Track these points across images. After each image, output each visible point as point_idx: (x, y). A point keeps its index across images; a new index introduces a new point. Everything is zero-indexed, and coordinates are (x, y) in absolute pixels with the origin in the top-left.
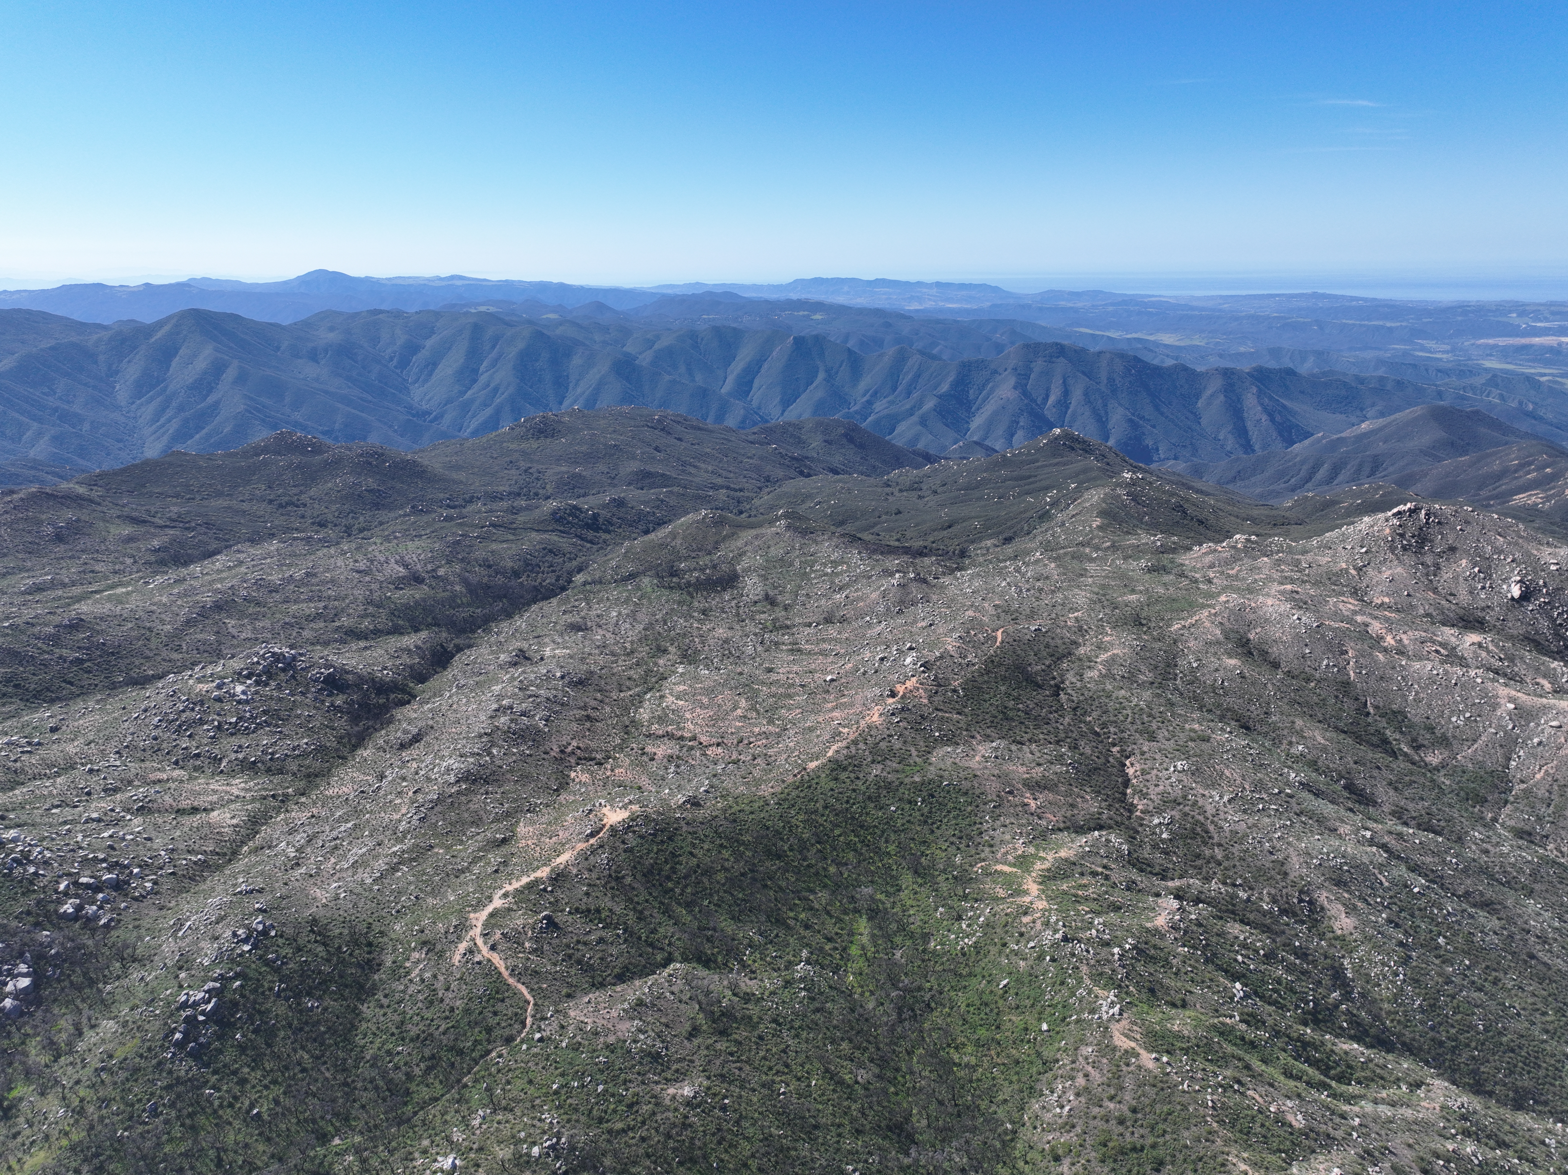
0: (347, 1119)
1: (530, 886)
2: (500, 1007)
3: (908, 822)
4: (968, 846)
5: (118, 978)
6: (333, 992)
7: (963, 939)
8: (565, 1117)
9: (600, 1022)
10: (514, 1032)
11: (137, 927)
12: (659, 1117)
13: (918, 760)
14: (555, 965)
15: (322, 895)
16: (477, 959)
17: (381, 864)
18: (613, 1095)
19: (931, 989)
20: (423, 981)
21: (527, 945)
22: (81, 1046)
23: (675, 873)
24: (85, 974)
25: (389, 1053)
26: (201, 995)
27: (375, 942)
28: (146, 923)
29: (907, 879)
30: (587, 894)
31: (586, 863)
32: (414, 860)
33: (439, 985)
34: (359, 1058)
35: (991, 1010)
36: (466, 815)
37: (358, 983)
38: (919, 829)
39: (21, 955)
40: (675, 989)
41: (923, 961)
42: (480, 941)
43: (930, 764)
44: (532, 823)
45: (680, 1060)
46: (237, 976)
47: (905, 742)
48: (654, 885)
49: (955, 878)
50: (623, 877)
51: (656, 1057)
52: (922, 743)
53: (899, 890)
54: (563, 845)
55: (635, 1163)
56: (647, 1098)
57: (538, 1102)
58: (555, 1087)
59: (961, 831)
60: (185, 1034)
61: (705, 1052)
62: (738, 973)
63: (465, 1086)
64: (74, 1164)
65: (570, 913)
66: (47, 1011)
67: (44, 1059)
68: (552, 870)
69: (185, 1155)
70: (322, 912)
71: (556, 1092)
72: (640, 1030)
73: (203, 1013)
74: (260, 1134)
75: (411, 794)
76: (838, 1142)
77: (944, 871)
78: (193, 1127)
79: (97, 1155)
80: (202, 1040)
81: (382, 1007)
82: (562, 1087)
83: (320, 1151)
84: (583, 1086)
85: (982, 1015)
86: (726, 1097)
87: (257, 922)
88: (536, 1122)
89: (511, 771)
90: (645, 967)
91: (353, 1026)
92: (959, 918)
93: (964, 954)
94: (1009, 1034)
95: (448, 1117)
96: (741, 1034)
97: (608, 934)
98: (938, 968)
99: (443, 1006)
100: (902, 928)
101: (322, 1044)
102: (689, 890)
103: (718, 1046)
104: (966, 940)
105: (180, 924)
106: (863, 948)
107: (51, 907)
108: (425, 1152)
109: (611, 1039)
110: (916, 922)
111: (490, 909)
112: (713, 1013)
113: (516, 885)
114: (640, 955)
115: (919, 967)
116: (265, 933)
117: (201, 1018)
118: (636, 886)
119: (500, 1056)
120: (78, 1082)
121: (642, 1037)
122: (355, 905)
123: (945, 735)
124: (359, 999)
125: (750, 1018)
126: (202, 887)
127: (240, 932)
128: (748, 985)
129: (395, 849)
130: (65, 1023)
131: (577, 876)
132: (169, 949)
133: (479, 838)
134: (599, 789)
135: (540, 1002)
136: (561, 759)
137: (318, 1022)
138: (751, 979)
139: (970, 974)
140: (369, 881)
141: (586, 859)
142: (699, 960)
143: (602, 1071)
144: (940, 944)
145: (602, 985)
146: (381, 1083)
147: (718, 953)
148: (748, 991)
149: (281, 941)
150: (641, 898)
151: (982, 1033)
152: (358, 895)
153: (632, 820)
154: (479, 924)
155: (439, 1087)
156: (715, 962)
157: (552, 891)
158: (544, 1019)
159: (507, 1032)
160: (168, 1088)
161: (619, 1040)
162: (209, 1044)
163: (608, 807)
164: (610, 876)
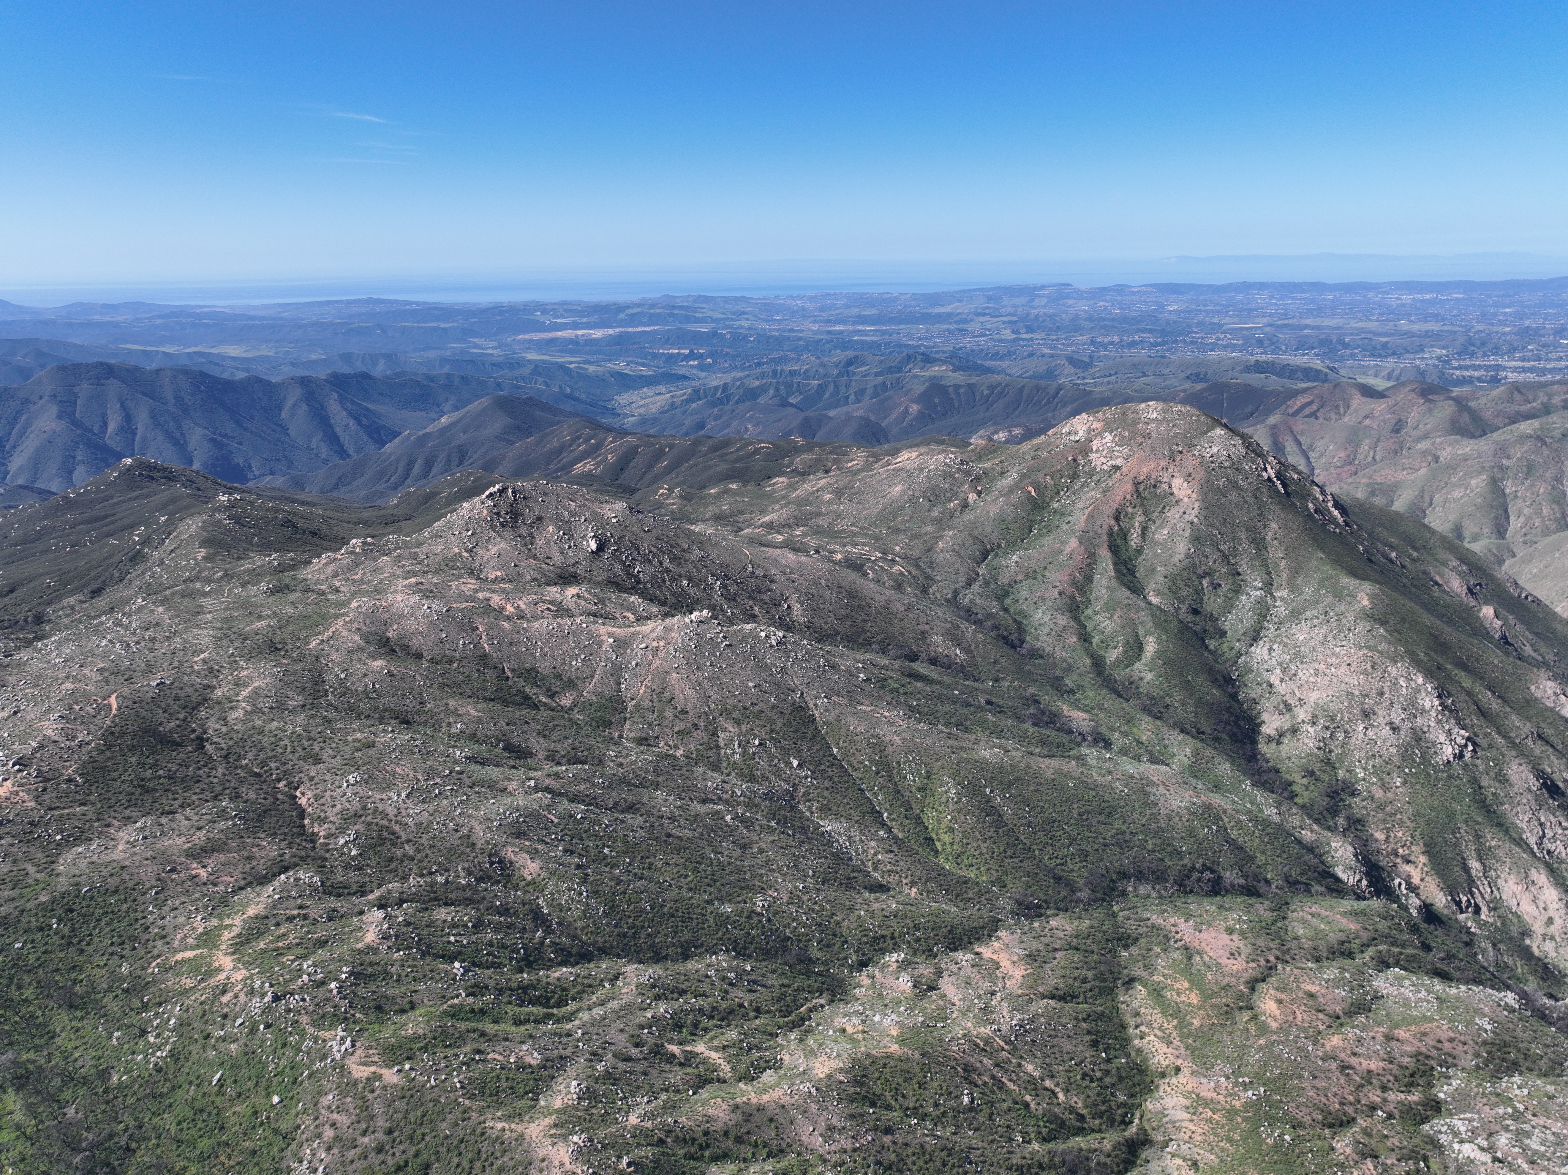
3: (45, 952)
4: (134, 948)
7: (153, 1054)
13: (38, 876)
19: (126, 1130)
29: (61, 1020)
35: (209, 1114)
38: (61, 955)
41: (108, 1102)
43: (58, 875)
47: (15, 861)
49: (126, 991)
52: (39, 855)
53: (53, 1038)
59: (120, 936)
77: (110, 989)
85: (200, 1125)
92: (144, 1033)
93: (159, 1070)
94: (237, 1127)
98: (130, 1101)
100: (69, 1078)
104: (159, 1054)
106: (18, 1127)
110: (86, 1063)
115: (104, 1111)
123: (69, 836)
139: (173, 1088)
144: (125, 1073)
151: (205, 1144)
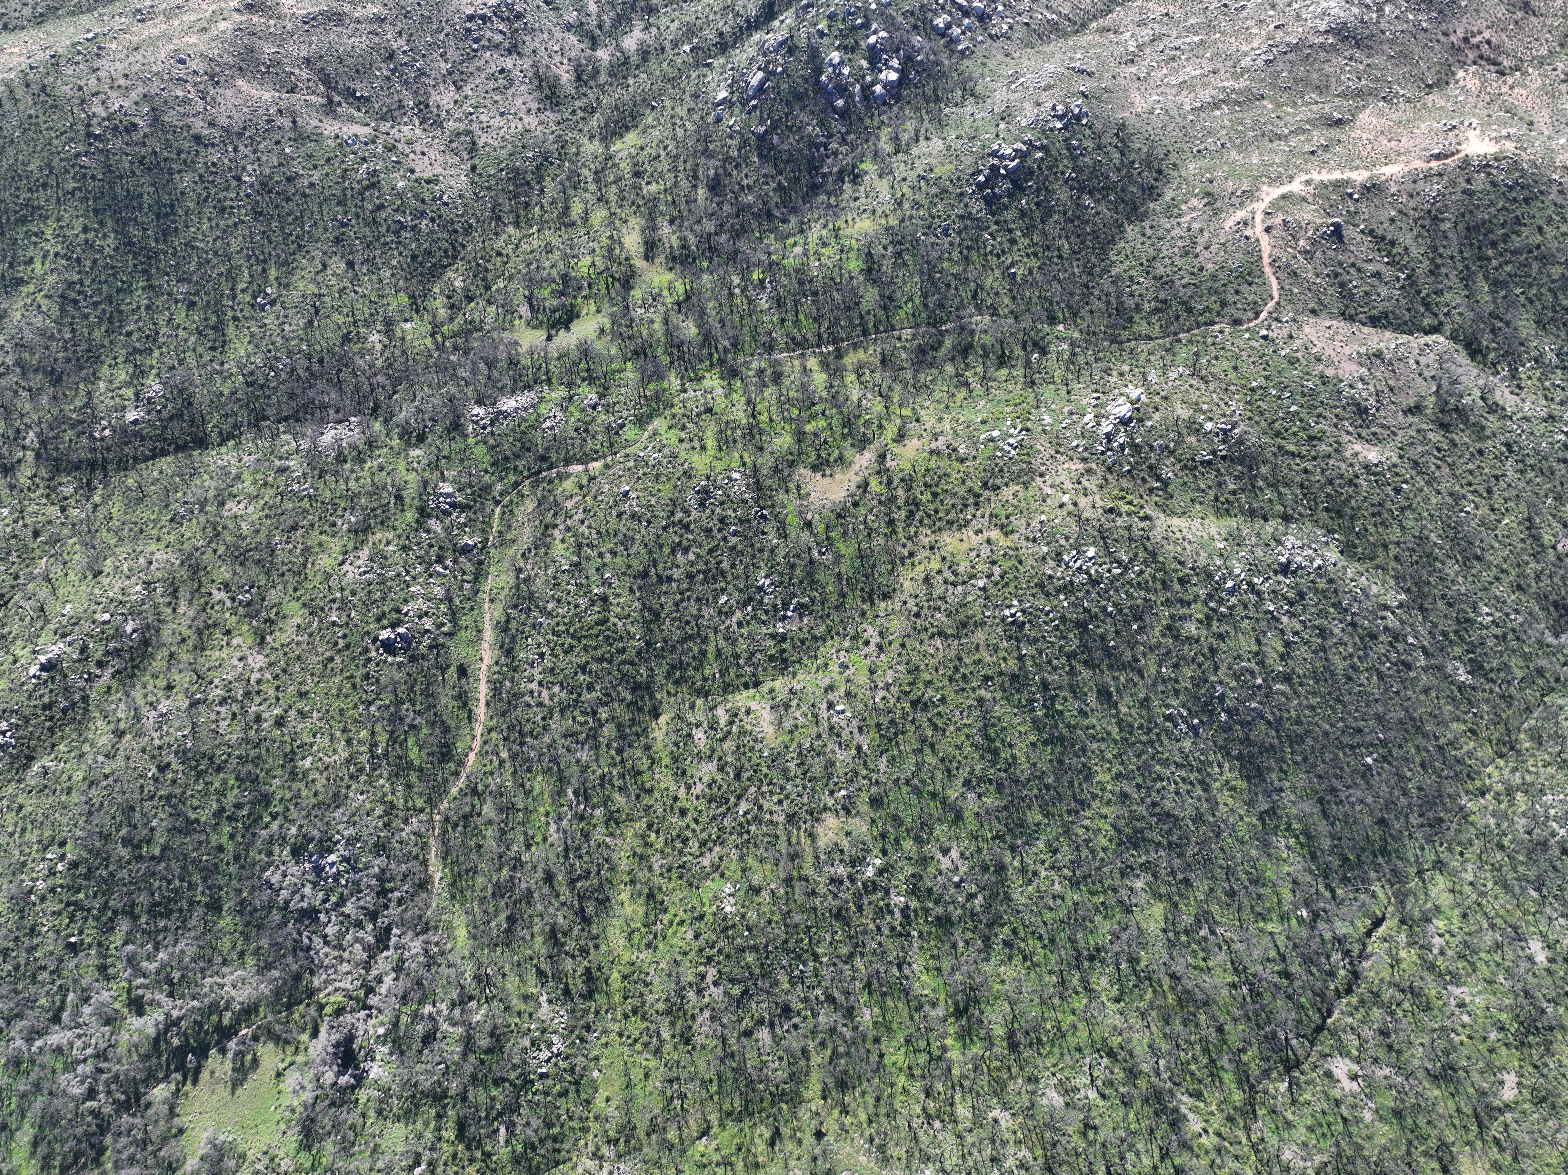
0: (1075, 315)
1: (1338, 185)
2: (1244, 288)
5: (956, 105)
6: (1110, 201)
8: (1249, 414)
9: (1329, 351)
10: (1245, 318)
11: (984, 64)
12: (1331, 462)
14: (1317, 276)
15: (1140, 102)
16: (1247, 233)
17: (1205, 95)
18: (1301, 420)
20: (1189, 229)
21: (1302, 243)
22: (915, 151)
23: (1505, 242)
24: (935, 90)
25: (1131, 278)
26: (1009, 151)
27: (1166, 172)
28: (991, 63)
30: (1392, 220)
31: (1412, 186)
32: (1238, 103)
33: (1201, 241)
34: (1106, 271)
36: (1315, 76)
37: (1134, 203)
39: (897, 51)
40: (1423, 360)
42: (1259, 217)
44: (1381, 114)
45: (1383, 426)
46: (1042, 148)
48: (1471, 245)
50: (1443, 220)
51: (1362, 411)
54: (1399, 154)
55: (1286, 485)
56: (1331, 440)
57: (1232, 388)
58: (1254, 384)
60: (988, 179)
61: (1414, 434)
62: (1503, 380)
63: (1179, 341)
64: (884, 242)
65: (1362, 232)
66: (901, 109)
67: (889, 148)
68: (1370, 178)
69: (956, 276)
70: (1132, 120)
71: (1252, 390)
72: (1362, 380)
73: (1005, 167)
74: (1010, 290)
75: (1272, 27)
76: (1491, 583)
78: (967, 258)
79: (900, 243)
80: (997, 190)
81: (1144, 235)
82: (1261, 388)
83: (1046, 328)
84: (1279, 398)
86: (1406, 482)
87: (1076, 105)
88: (1222, 403)
89: (1392, 42)
90: (1405, 323)
91: (1113, 239)
95: (1152, 358)
96: (1463, 437)
97: (1388, 273)
99: (1196, 261)
101: (1082, 243)
102: (1508, 268)
103: (1431, 435)
105: (1016, 76)
107: (929, 15)
108: (1122, 374)
109: (1330, 372)
111: (1285, 189)
112: (1447, 403)
113: (1325, 176)
114: (1408, 310)
116: (1078, 118)
117: (1003, 171)
118: (1450, 235)
119: (1221, 332)
120: (904, 179)
121: (1360, 385)
122: (1164, 127)
124: (1128, 219)
125: (1483, 428)
126: (1046, 48)
127: (1059, 107)
128: (1504, 395)
129: (1226, 84)
130: (910, 125)
131: (1393, 195)
132: (1000, 97)
133: (1315, 108)
134: (1479, 106)
135: (1283, 303)
136: (1459, 49)
137: (1087, 222)
138: (1512, 393)
140: (1187, 107)
141: (1415, 182)
142: (1468, 346)
143: (1304, 395)
145: (1351, 319)
146: (1113, 301)
147: (1494, 349)
148: (1501, 403)
149: (1088, 132)
150: (1448, 252)
152: (1171, 117)
153: (1496, 159)
154: (1267, 200)
155: (1158, 329)
156: (1485, 356)
157: (1357, 200)
158: (1278, 320)
159: (1238, 315)
160: (961, 217)
161: (1336, 377)
162: (1001, 197)
163: (1478, 132)
164: (1429, 212)
